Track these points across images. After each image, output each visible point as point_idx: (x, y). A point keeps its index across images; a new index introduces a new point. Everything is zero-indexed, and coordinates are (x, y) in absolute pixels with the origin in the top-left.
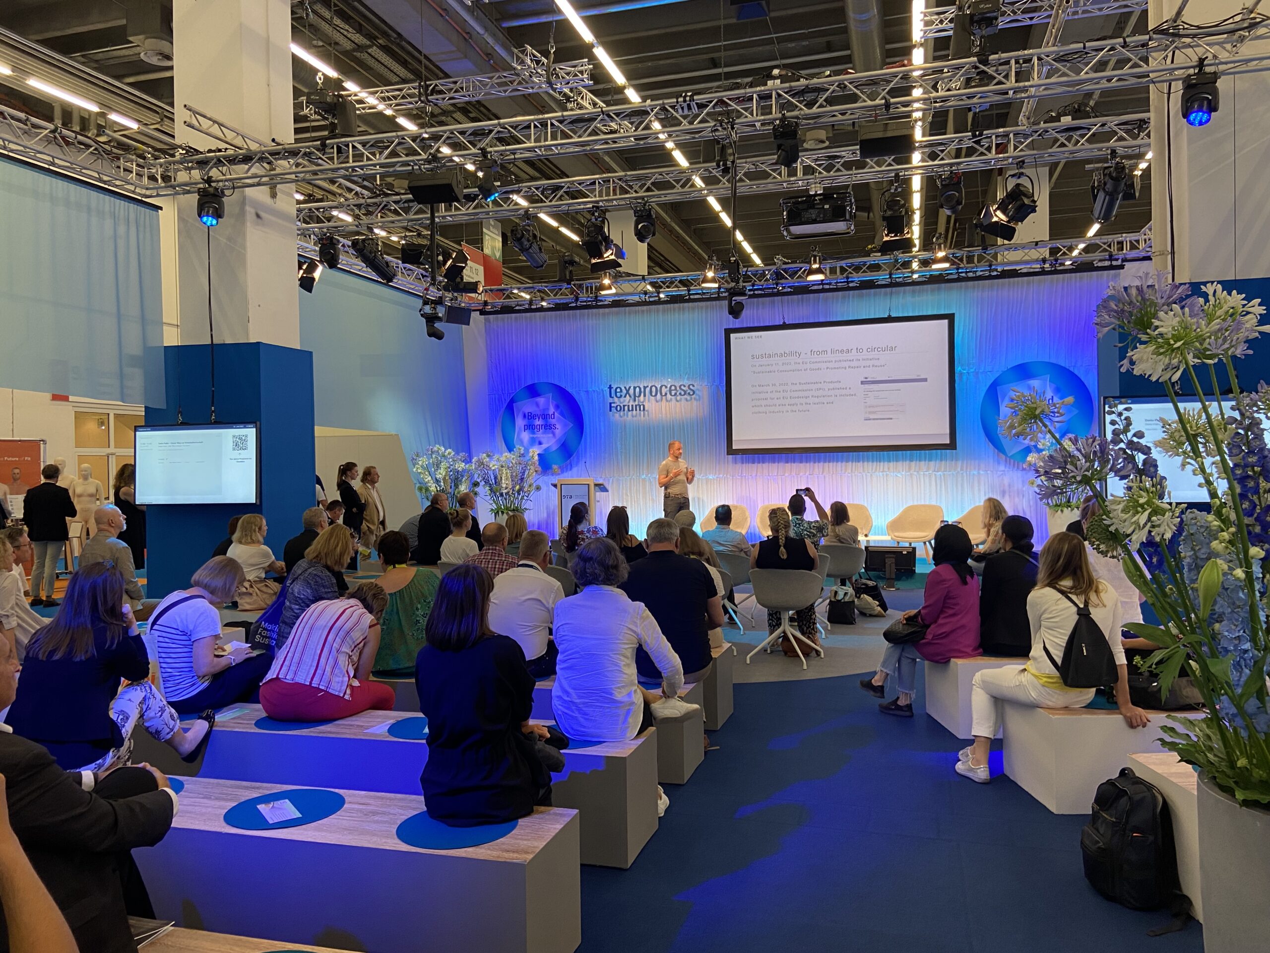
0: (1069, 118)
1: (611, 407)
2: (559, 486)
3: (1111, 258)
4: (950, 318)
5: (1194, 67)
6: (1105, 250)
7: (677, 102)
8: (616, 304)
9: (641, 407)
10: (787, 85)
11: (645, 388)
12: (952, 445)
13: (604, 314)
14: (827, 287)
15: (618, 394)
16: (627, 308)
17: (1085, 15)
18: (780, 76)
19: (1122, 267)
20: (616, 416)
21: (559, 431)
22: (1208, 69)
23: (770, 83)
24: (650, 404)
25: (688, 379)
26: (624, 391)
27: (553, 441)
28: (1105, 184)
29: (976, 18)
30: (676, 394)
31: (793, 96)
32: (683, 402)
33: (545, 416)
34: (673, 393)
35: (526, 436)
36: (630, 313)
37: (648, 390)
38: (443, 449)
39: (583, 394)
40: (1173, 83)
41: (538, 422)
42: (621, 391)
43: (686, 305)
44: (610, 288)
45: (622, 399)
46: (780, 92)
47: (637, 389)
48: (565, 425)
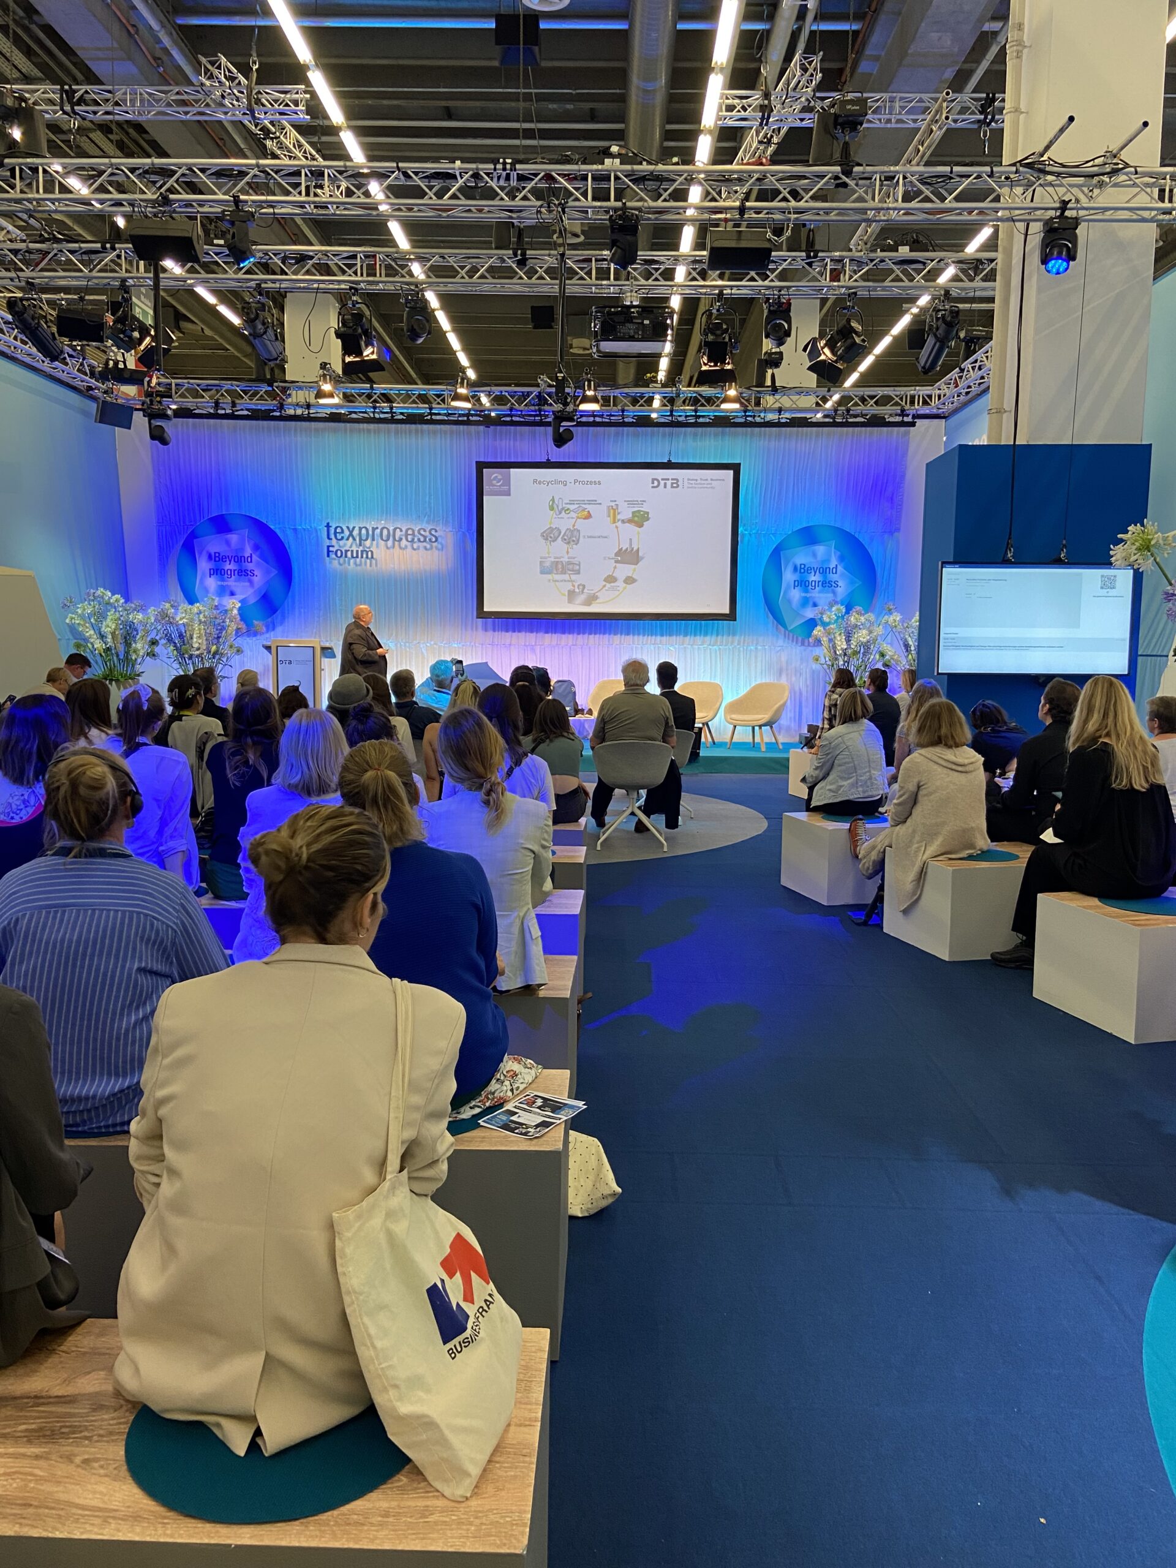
0: (907, 248)
1: (329, 551)
2: (274, 650)
3: (903, 413)
4: (736, 468)
5: (1056, 209)
6: (896, 404)
7: (495, 169)
8: (335, 418)
9: (367, 554)
10: (628, 167)
11: (374, 529)
12: (732, 616)
13: (317, 430)
14: (598, 419)
15: (339, 537)
16: (348, 425)
17: (899, 126)
18: (619, 155)
19: (913, 424)
20: (334, 564)
21: (259, 579)
22: (1068, 213)
23: (608, 161)
24: (380, 550)
25: (428, 522)
26: (347, 533)
27: (250, 591)
28: (937, 329)
29: (840, 120)
30: (413, 539)
31: (634, 181)
32: (422, 549)
33: (239, 559)
34: (410, 538)
35: (212, 583)
36: (351, 431)
37: (378, 531)
38: (109, 594)
39: (289, 532)
40: (1031, 224)
41: (229, 566)
42: (342, 532)
43: (425, 427)
44: (331, 396)
45: (341, 543)
46: (619, 173)
47: (364, 531)
48: (268, 572)
